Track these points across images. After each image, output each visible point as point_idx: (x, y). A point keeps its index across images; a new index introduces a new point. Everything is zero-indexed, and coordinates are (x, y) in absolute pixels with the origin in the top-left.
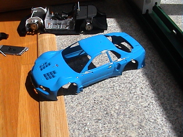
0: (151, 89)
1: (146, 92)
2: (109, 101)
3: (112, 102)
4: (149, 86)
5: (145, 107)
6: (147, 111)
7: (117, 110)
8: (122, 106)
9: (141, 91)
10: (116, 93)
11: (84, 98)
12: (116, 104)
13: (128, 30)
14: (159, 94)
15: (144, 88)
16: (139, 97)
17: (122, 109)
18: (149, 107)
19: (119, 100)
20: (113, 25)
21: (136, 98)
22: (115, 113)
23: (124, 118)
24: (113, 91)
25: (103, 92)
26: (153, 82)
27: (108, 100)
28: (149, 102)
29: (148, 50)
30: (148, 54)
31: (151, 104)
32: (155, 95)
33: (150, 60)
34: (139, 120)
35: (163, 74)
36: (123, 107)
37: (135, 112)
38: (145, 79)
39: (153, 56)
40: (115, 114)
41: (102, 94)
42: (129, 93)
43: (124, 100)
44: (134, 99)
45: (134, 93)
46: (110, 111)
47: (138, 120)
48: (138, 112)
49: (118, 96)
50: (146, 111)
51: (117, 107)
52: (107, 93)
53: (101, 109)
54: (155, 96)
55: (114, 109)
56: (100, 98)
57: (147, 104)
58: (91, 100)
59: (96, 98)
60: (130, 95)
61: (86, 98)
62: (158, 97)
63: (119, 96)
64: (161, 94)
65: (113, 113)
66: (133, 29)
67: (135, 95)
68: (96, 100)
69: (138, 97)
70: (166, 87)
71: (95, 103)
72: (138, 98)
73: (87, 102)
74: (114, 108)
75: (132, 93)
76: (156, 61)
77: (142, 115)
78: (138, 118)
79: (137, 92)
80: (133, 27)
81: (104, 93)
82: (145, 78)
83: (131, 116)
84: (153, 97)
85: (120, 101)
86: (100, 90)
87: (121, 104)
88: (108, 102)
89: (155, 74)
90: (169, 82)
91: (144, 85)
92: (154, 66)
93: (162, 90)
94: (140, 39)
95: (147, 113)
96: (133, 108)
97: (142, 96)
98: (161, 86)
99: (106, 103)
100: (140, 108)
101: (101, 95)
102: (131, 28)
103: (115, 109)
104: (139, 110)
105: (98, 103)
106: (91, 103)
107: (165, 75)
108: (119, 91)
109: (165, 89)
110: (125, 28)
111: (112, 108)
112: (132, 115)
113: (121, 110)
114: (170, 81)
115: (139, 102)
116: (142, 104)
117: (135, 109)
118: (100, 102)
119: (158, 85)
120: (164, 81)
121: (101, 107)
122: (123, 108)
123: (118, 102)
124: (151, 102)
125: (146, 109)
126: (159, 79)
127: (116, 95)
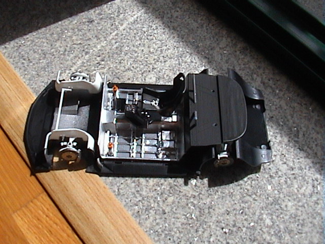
0: (298, 150)
1: (295, 160)
2: (246, 215)
3: (253, 214)
4: (291, 144)
5: (311, 196)
6: (318, 202)
7: (271, 227)
8: (274, 214)
9: (285, 163)
10: (248, 190)
11: (200, 233)
12: (262, 214)
13: (177, 17)
14: (316, 154)
15: (287, 152)
16: (289, 178)
17: (279, 221)
18: (316, 191)
19: (262, 204)
20: (139, 14)
21: (286, 182)
22: (272, 235)
23: (291, 238)
24: (241, 189)
25: (224, 200)
26: (291, 131)
27: (244, 214)
28: (310, 181)
29: (243, 57)
30: (247, 66)
31: (316, 185)
32: (312, 160)
33: (259, 79)
34: (316, 228)
35: (298, 103)
36: (277, 214)
37: (302, 215)
38: (277, 131)
39: (259, 68)
40: (272, 238)
41: (226, 205)
42: (270, 179)
43: (270, 199)
44: (284, 186)
45: (277, 172)
46: (262, 235)
47: (315, 231)
48: (306, 211)
49: (256, 195)
50: (318, 204)
51: (268, 222)
52: (233, 198)
53: (245, 240)
54: (313, 162)
55: (267, 229)
56: (228, 217)
57: (310, 187)
58: (215, 231)
59: (221, 222)
60: (274, 182)
61: (203, 230)
62: (319, 163)
63: (258, 194)
64: (319, 154)
65: (268, 238)
66: (185, 11)
67: (280, 177)
68: (223, 225)
69: (288, 180)
70: (318, 133)
71: (225, 233)
72: (289, 182)
73: (211, 240)
74: (264, 225)
75: (274, 175)
76: (272, 78)
77: (315, 215)
78: (312, 225)
79: (281, 168)
80: (180, 5)
81: (227, 202)
82: (276, 129)
83: (300, 227)
84: (311, 165)
85: (265, 205)
86: (217, 199)
87: (270, 210)
88: (247, 218)
89: (285, 110)
90: (317, 118)
91: (282, 147)
92: (273, 91)
93: (316, 143)
94: (211, 32)
95: (319, 206)
96: (294, 208)
97: (294, 174)
98: (310, 133)
99: (246, 224)
100: (305, 201)
101: (225, 208)
102: (178, 9)
103: (267, 227)
104: (305, 208)
105: (231, 232)
106: (218, 238)
107: (302, 104)
108: (249, 182)
109: (319, 136)
110: (167, 13)
111: (260, 228)
112: (302, 225)
113: (277, 224)
114: (318, 116)
115: (296, 191)
116: (302, 191)
117: (298, 207)
118: (234, 226)
119: (304, 135)
120: (309, 120)
121: (241, 236)
122: (279, 218)
123: (263, 210)
124: (314, 179)
125: (314, 198)
126: (298, 119)
127: (250, 196)
